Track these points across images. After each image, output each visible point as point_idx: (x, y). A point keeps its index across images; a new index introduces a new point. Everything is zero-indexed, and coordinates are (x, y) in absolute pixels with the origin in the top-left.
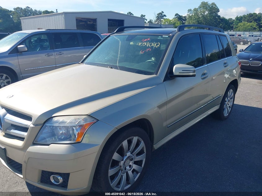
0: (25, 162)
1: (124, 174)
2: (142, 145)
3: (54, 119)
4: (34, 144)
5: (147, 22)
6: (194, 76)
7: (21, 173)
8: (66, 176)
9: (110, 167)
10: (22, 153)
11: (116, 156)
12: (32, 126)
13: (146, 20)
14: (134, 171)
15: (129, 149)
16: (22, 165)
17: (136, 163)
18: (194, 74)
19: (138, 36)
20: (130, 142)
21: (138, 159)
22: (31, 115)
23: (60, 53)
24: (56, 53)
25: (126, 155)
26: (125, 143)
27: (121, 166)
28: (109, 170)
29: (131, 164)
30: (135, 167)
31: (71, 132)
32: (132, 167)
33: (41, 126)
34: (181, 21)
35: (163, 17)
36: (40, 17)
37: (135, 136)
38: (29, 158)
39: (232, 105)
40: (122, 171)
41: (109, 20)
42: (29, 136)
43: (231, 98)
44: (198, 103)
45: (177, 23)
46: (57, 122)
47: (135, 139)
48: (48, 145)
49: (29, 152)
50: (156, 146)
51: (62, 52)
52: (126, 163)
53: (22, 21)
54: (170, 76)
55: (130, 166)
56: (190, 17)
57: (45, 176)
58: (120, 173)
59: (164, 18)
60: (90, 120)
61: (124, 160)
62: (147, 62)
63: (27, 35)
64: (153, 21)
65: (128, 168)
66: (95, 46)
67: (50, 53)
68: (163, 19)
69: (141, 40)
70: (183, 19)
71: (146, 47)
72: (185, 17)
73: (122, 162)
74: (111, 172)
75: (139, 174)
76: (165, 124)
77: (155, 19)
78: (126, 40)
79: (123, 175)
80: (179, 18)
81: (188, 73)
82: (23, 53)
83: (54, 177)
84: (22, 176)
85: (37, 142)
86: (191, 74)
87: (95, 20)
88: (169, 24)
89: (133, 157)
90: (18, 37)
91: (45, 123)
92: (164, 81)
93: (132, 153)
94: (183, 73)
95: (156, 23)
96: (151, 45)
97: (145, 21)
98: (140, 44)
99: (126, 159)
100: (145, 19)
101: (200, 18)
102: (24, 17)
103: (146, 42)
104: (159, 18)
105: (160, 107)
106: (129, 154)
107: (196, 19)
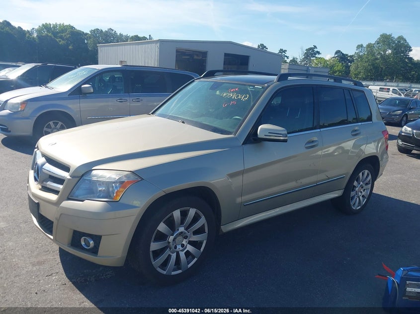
0: (56, 219)
1: (173, 253)
2: (203, 221)
3: (93, 171)
4: (69, 199)
5: (288, 61)
6: (285, 141)
7: (51, 233)
8: (97, 239)
9: (153, 240)
10: (55, 208)
11: (162, 227)
12: (69, 177)
13: (288, 58)
14: (188, 254)
15: (182, 222)
16: (53, 222)
17: (191, 243)
18: (286, 138)
19: (225, 84)
20: (184, 214)
21: (195, 238)
22: (69, 166)
23: (137, 99)
24: (131, 99)
25: (178, 230)
26: (177, 214)
27: (169, 243)
28: (152, 244)
29: (184, 242)
30: (190, 248)
31: (111, 189)
32: (186, 248)
33: (78, 179)
34: (345, 62)
35: (315, 55)
36: (125, 45)
37: (193, 207)
38: (61, 214)
39: (368, 194)
40: (170, 248)
41: (226, 55)
42: (64, 189)
43: (367, 184)
44: (299, 181)
45: (338, 66)
46: (95, 176)
47: (192, 212)
48: (83, 201)
49: (63, 208)
50: (226, 228)
51: (140, 98)
52: (177, 240)
53: (99, 49)
54: (253, 139)
55: (183, 245)
56: (360, 57)
57: (76, 238)
58: (168, 252)
59: (317, 56)
60: (133, 178)
61: (174, 235)
62: (234, 119)
63: (96, 71)
64: (298, 60)
65: (179, 247)
66: (173, 94)
67: (123, 98)
68: (314, 58)
69: (227, 89)
70: (348, 60)
71: (231, 99)
72: (351, 56)
73: (171, 238)
74: (154, 246)
75: (196, 259)
76: (239, 200)
77: (301, 57)
78: (210, 89)
79: (171, 254)
80: (341, 58)
81: (276, 136)
82: (87, 95)
83: (85, 239)
84: (52, 237)
85: (72, 197)
86: (282, 138)
87: (205, 54)
88: (324, 66)
89: (188, 234)
90: (84, 73)
91: (83, 175)
92: (243, 144)
93: (186, 229)
94: (270, 136)
95: (303, 63)
96: (238, 96)
97: (286, 59)
98: (225, 95)
99: (177, 235)
100: (286, 56)
101: (377, 59)
102: (104, 43)
103: (233, 92)
104: (308, 56)
105: (232, 176)
106: (182, 229)
107: (369, 60)
